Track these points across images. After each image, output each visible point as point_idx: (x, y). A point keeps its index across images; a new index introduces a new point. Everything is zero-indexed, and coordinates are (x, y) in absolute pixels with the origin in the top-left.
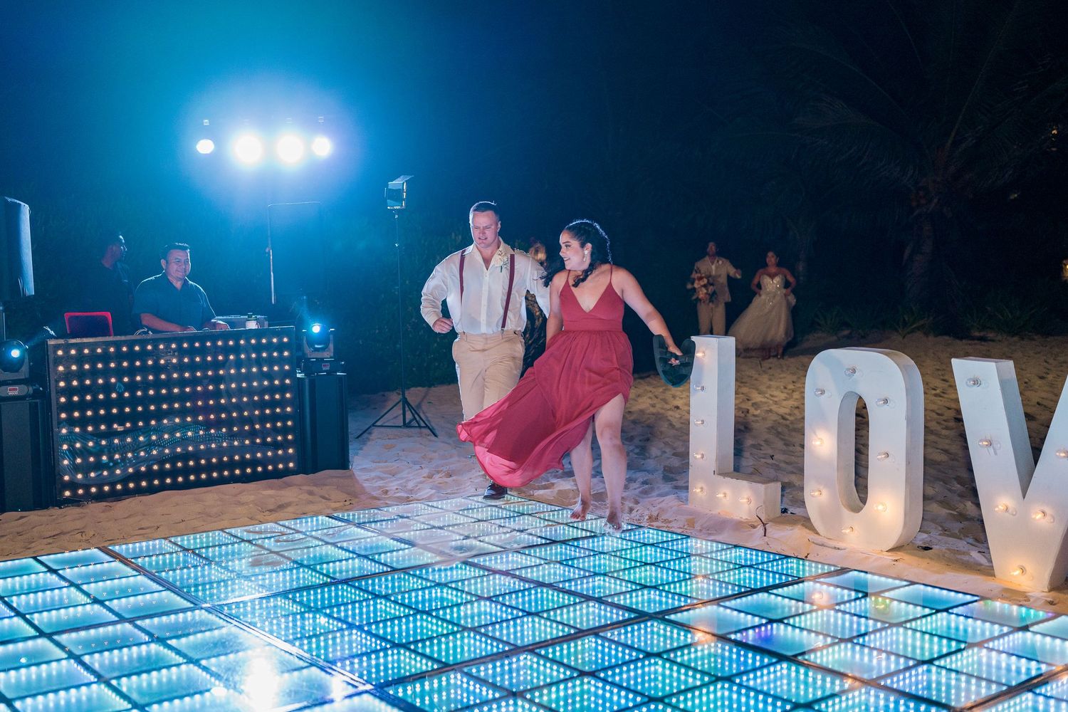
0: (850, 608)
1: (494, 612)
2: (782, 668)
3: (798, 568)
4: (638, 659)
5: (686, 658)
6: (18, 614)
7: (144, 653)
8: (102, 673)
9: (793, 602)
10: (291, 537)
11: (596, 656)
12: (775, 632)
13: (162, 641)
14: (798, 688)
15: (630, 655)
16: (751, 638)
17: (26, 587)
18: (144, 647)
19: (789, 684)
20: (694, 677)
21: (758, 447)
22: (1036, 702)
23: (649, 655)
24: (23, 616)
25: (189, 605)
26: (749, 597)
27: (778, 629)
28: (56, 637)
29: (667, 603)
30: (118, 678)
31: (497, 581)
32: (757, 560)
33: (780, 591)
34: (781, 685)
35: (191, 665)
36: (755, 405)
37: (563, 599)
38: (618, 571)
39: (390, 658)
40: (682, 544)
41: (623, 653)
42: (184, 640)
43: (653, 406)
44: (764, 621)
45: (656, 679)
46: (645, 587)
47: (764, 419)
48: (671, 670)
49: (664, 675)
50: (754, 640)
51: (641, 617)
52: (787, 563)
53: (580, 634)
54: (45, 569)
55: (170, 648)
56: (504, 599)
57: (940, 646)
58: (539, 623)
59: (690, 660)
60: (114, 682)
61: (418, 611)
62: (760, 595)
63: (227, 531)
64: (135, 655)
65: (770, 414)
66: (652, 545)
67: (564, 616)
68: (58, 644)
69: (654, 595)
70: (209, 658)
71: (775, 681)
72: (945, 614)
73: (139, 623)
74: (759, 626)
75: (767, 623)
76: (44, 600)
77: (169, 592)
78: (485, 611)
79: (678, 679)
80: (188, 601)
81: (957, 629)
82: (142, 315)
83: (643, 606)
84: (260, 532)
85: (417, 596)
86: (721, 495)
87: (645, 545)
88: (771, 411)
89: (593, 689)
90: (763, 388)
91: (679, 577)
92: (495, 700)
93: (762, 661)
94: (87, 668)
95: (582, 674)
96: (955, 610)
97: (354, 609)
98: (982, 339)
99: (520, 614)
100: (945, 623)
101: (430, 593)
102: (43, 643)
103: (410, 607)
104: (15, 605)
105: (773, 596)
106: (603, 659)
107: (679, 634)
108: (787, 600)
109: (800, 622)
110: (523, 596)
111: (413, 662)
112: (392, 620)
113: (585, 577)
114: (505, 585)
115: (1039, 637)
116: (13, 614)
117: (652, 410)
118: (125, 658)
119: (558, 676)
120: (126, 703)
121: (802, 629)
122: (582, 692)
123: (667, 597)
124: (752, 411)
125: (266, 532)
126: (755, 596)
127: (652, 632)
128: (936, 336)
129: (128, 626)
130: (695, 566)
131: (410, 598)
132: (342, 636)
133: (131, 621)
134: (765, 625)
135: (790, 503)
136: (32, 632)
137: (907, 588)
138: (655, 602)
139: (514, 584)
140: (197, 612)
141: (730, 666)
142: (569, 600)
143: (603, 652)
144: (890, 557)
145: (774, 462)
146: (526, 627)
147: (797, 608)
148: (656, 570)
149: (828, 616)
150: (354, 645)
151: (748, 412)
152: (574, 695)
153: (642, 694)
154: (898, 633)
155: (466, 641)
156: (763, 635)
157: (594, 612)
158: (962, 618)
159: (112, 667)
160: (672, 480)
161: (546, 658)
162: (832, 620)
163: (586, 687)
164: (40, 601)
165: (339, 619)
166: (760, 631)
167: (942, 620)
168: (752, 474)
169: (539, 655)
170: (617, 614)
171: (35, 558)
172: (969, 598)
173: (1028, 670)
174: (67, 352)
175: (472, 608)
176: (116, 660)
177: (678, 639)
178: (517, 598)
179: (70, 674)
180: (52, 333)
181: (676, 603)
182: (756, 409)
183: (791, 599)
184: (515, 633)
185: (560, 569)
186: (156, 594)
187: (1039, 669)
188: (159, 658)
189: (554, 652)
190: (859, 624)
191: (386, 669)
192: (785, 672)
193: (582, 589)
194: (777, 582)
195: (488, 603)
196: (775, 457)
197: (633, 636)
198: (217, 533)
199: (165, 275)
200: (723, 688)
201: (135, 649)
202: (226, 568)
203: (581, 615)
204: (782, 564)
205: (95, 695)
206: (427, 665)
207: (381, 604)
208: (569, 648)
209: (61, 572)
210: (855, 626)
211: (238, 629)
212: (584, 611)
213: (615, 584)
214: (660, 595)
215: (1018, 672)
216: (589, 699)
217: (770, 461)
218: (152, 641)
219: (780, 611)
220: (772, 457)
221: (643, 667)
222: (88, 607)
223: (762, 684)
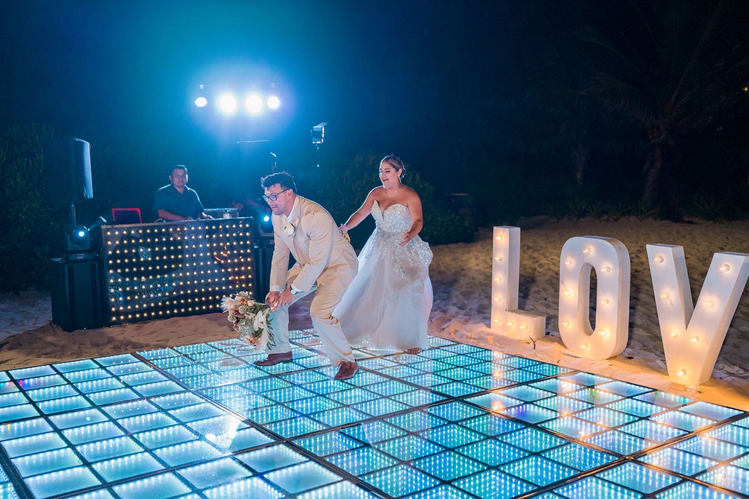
0: (575, 396)
1: (363, 395)
2: (527, 432)
3: (549, 370)
4: (444, 425)
5: (473, 424)
6: (81, 393)
7: (154, 418)
8: (128, 430)
9: (542, 391)
10: (247, 347)
11: (421, 422)
12: (528, 409)
13: (165, 411)
14: (536, 443)
15: (440, 423)
16: (513, 413)
17: (86, 377)
18: (154, 415)
19: (531, 441)
20: (475, 436)
21: (538, 292)
22: (672, 453)
23: (450, 423)
24: (84, 395)
25: (183, 389)
26: (516, 388)
27: (530, 408)
28: (103, 408)
29: (467, 391)
30: (138, 433)
31: (368, 376)
32: (526, 364)
33: (535, 384)
34: (527, 441)
35: (181, 426)
36: (541, 266)
37: (406, 388)
38: (440, 371)
39: (298, 423)
40: (482, 354)
41: (436, 421)
42: (178, 411)
43: (477, 265)
44: (522, 403)
45: (454, 437)
46: (454, 381)
47: (545, 275)
48: (463, 432)
49: (458, 435)
50: (515, 414)
51: (450, 399)
52: (543, 367)
53: (412, 409)
54: (98, 366)
55: (169, 415)
56: (370, 388)
57: (624, 419)
58: (389, 403)
59: (475, 426)
60: (135, 436)
61: (318, 395)
62: (523, 386)
63: (209, 343)
64: (149, 420)
65: (549, 271)
66: (464, 355)
67: (404, 398)
68: (104, 413)
69: (460, 386)
70: (191, 422)
71: (523, 439)
72: (630, 399)
73: (152, 400)
74: (518, 406)
75: (523, 404)
76: (97, 386)
77: (171, 381)
78: (359, 395)
79: (467, 437)
80: (182, 387)
81: (637, 409)
82: (159, 210)
83: (453, 393)
84: (229, 345)
85: (319, 385)
86: (510, 324)
87: (459, 354)
88: (549, 269)
89: (415, 442)
90: (548, 254)
91: (476, 375)
92: (356, 448)
93: (516, 427)
94: (120, 427)
95: (409, 434)
96: (637, 397)
97: (280, 393)
98: (690, 222)
99: (378, 397)
100: (630, 405)
101: (327, 384)
102: (95, 411)
103: (314, 392)
104: (79, 388)
105: (530, 388)
106: (424, 425)
107: (470, 410)
108: (538, 390)
109: (544, 404)
110: (382, 386)
111: (312, 425)
112: (302, 400)
113: (420, 374)
114: (372, 379)
115: (683, 414)
116: (78, 394)
117: (477, 268)
118: (143, 421)
119: (396, 435)
120: (141, 448)
121: (543, 408)
122: (409, 445)
123: (467, 387)
124: (539, 269)
125: (232, 344)
126: (519, 387)
127: (455, 409)
128: (661, 220)
129: (145, 402)
130: (488, 368)
131: (314, 386)
132: (272, 409)
133: (148, 399)
134: (522, 405)
135: (552, 328)
136: (89, 405)
137: (611, 383)
138: (460, 389)
139: (378, 378)
140: (187, 394)
141: (499, 429)
142: (409, 388)
143: (425, 421)
144: (607, 363)
145: (546, 302)
146: (381, 404)
147: (544, 395)
148: (464, 371)
149: (561, 400)
150: (279, 414)
151: (535, 269)
152: (404, 446)
153: (442, 446)
154: (600, 411)
155: (345, 413)
156: (521, 410)
157: (423, 396)
158: (639, 402)
159: (135, 426)
160: (483, 313)
161: (390, 424)
162: (563, 402)
163: (411, 441)
164: (95, 385)
165: (271, 399)
166: (519, 409)
167: (628, 403)
168: (532, 309)
169: (386, 422)
170: (436, 397)
171: (92, 359)
172: (647, 390)
173: (673, 434)
174: (113, 233)
175: (351, 393)
176: (138, 422)
177: (470, 413)
178: (378, 387)
179: (110, 430)
180: (105, 220)
181: (472, 391)
182: (541, 268)
183: (540, 389)
184: (375, 408)
185: (406, 369)
186: (163, 382)
187: (678, 433)
188: (163, 421)
189: (395, 420)
190: (578, 405)
191: (296, 429)
192: (529, 433)
193: (418, 382)
194: (535, 378)
195: (360, 390)
196: (548, 299)
197: (443, 411)
198: (203, 345)
199: (172, 186)
200: (491, 443)
201: (149, 416)
202: (206, 367)
203: (415, 398)
204: (540, 367)
205: (124, 443)
206: (319, 427)
207: (297, 390)
208: (404, 418)
209: (107, 368)
210: (576, 406)
211: (210, 404)
212: (417, 395)
213: (438, 379)
214: (464, 386)
215: (667, 434)
216: (413, 448)
217: (544, 302)
218: (159, 411)
219: (534, 396)
220: (546, 299)
221: (446, 430)
222: (123, 390)
223: (515, 441)
